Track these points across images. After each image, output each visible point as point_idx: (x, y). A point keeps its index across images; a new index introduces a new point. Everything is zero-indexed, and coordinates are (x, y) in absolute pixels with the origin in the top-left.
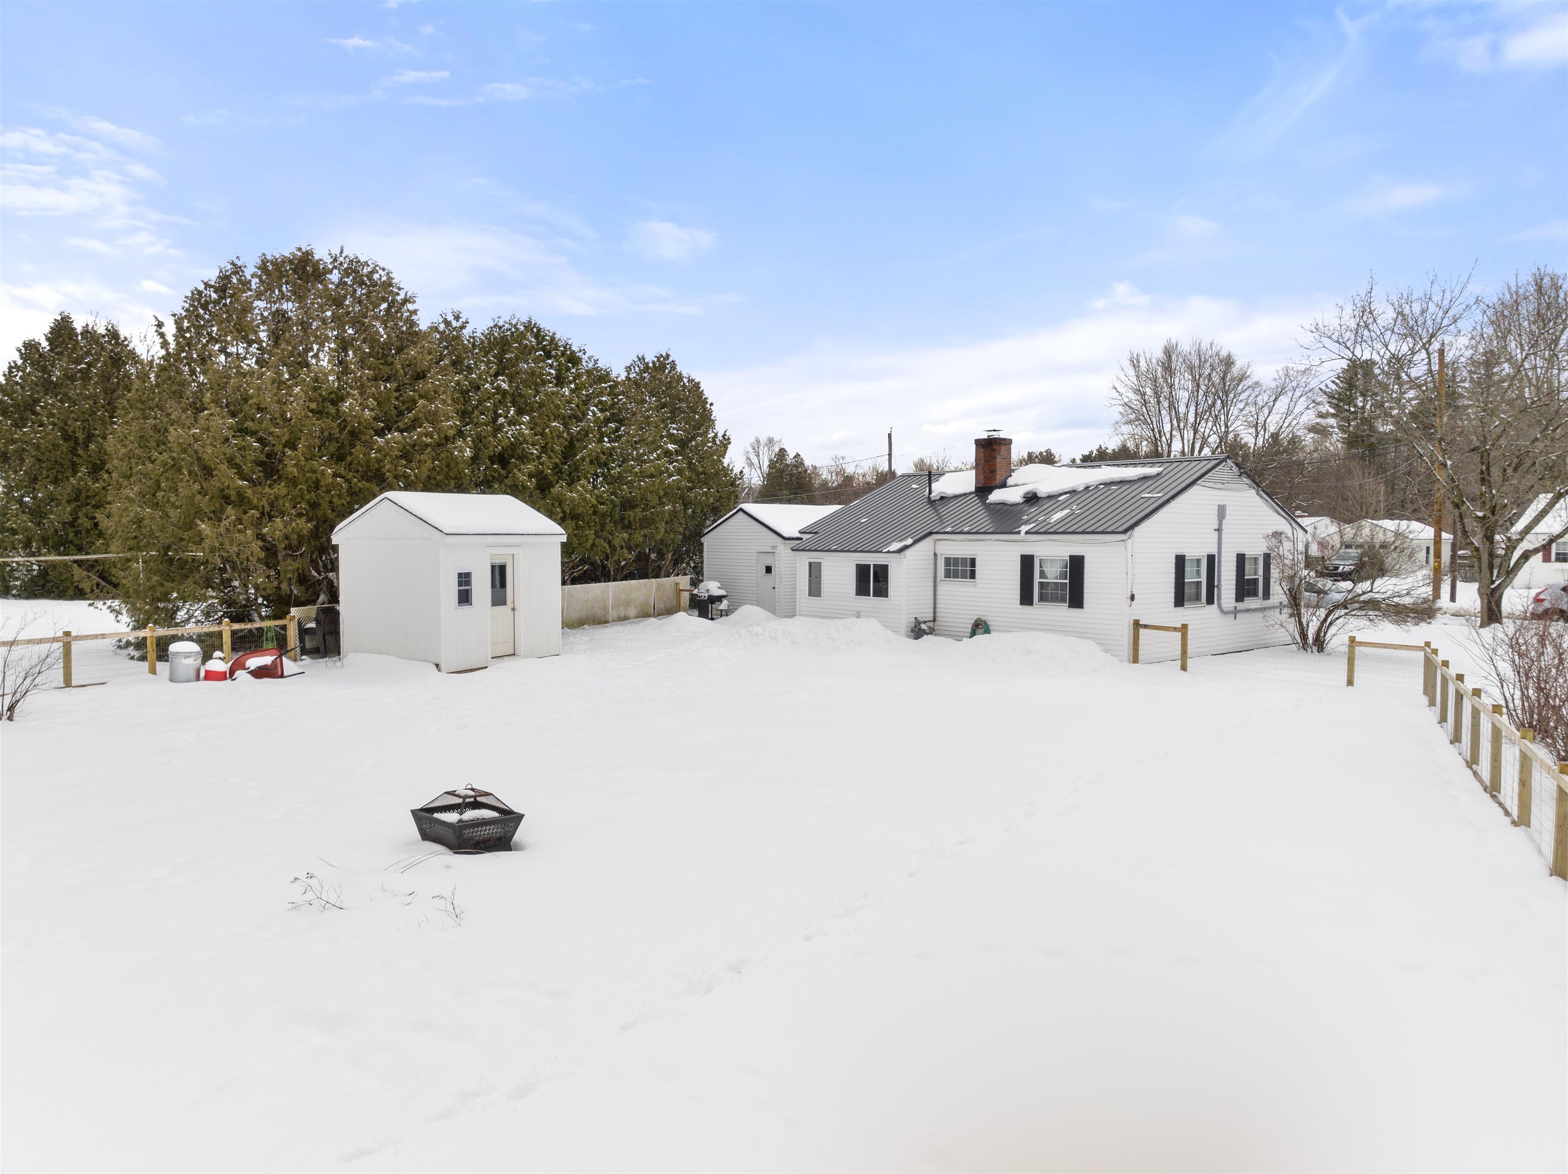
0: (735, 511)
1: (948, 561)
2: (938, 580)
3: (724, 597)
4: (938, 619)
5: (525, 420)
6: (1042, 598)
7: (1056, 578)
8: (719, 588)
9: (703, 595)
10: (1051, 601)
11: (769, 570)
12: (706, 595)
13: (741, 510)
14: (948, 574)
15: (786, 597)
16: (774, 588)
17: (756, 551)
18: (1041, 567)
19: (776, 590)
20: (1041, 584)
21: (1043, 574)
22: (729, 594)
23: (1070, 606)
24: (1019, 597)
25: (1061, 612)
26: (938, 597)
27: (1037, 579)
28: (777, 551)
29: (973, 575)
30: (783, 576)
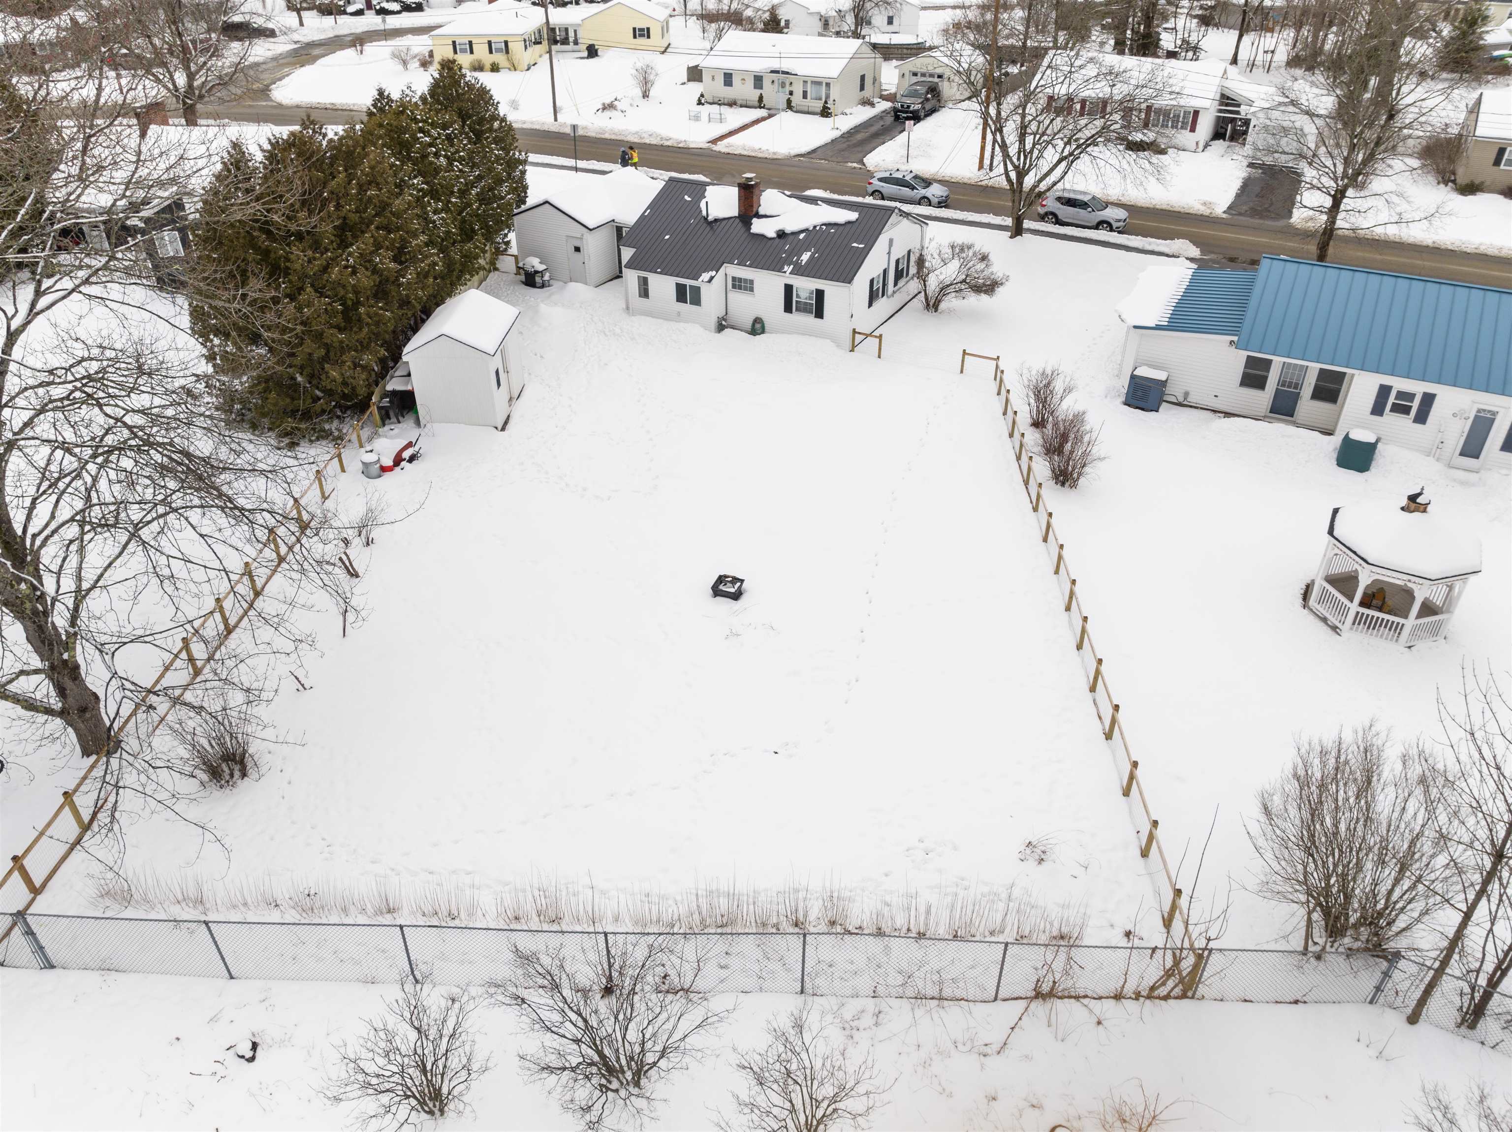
1: (734, 279)
2: (729, 292)
3: (546, 270)
4: (729, 314)
6: (798, 310)
7: (806, 299)
8: (540, 263)
10: (804, 313)
11: (577, 249)
12: (532, 269)
13: (548, 203)
14: (734, 286)
15: (594, 270)
16: (585, 263)
17: (564, 234)
18: (797, 292)
20: (797, 302)
21: (798, 296)
22: (548, 266)
23: (815, 317)
24: (783, 307)
25: (809, 320)
26: (728, 301)
27: (795, 299)
28: (584, 237)
29: (752, 290)
30: (590, 256)
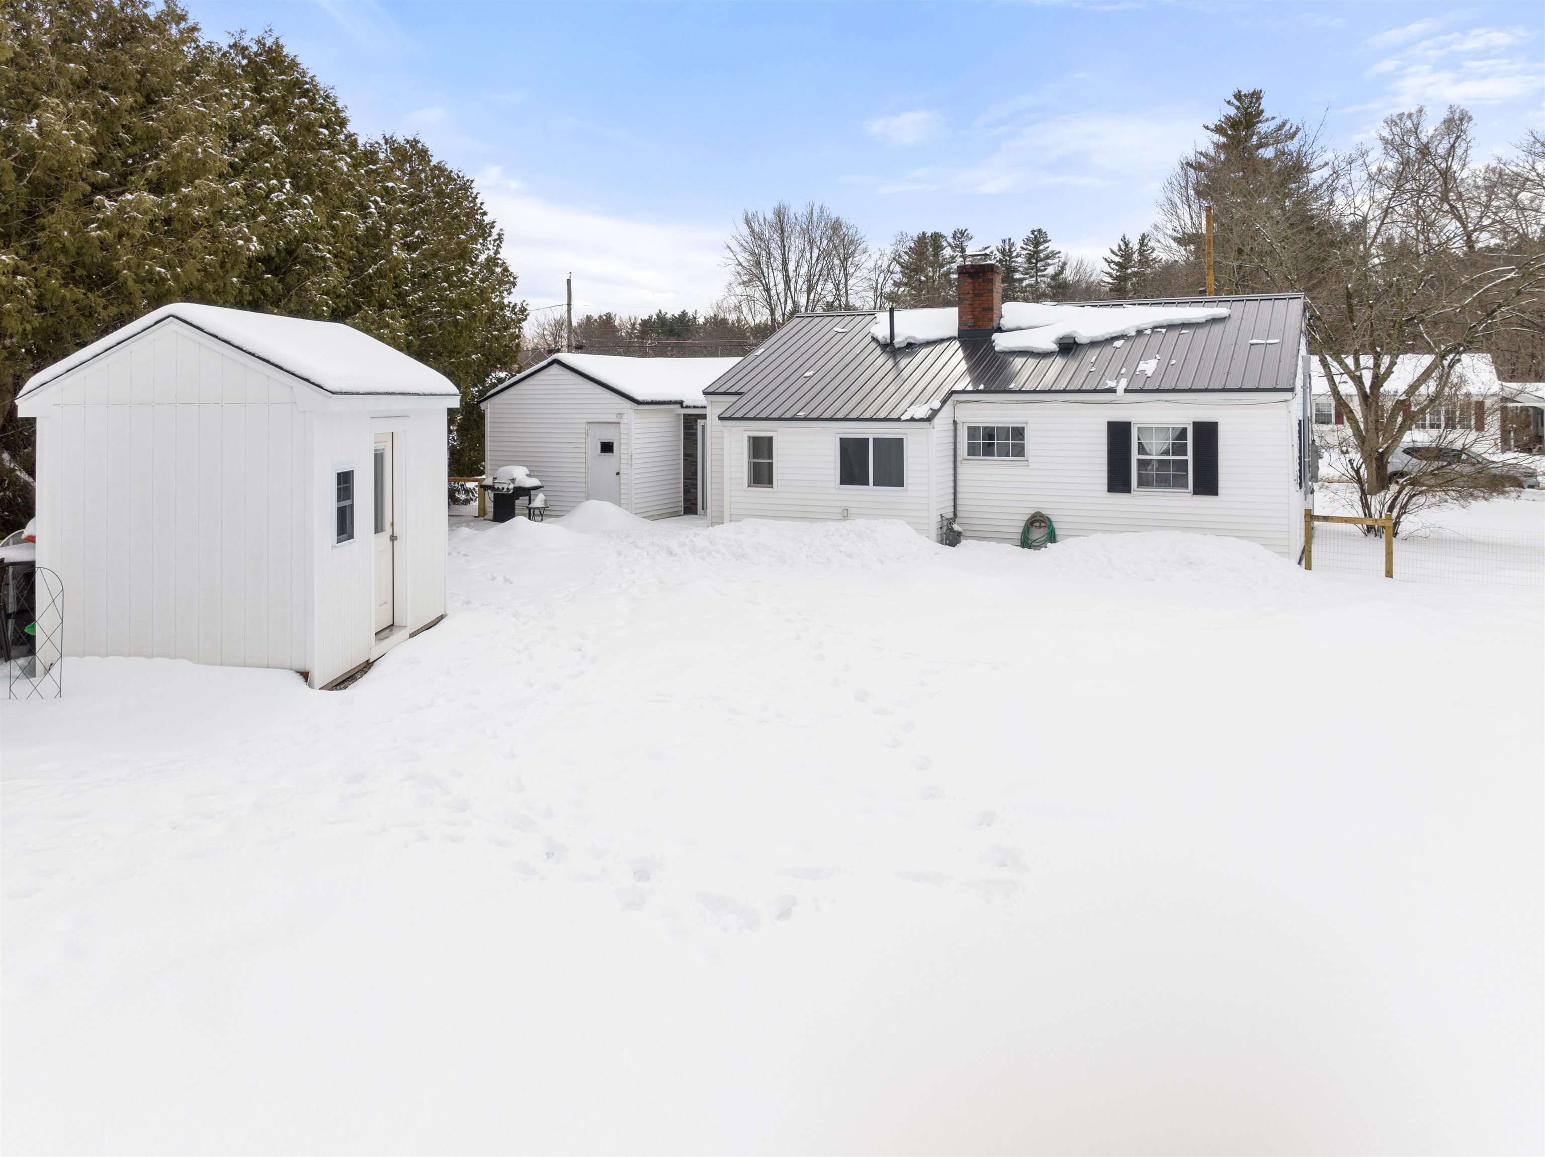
0: (544, 363)
1: (973, 432)
2: (959, 459)
3: (536, 488)
4: (959, 514)
5: (306, 202)
6: (1143, 482)
7: (1167, 453)
8: (527, 475)
9: (505, 486)
10: (1158, 486)
11: (607, 447)
12: (511, 486)
13: (557, 362)
14: (973, 450)
15: (637, 486)
16: (618, 474)
17: (585, 421)
18: (1139, 439)
19: (622, 476)
20: (1142, 464)
21: (1142, 449)
22: (543, 484)
23: (1196, 492)
24: (1105, 481)
25: (1178, 503)
26: (959, 483)
27: (1135, 456)
28: (625, 420)
29: (1019, 451)
30: (633, 457)
